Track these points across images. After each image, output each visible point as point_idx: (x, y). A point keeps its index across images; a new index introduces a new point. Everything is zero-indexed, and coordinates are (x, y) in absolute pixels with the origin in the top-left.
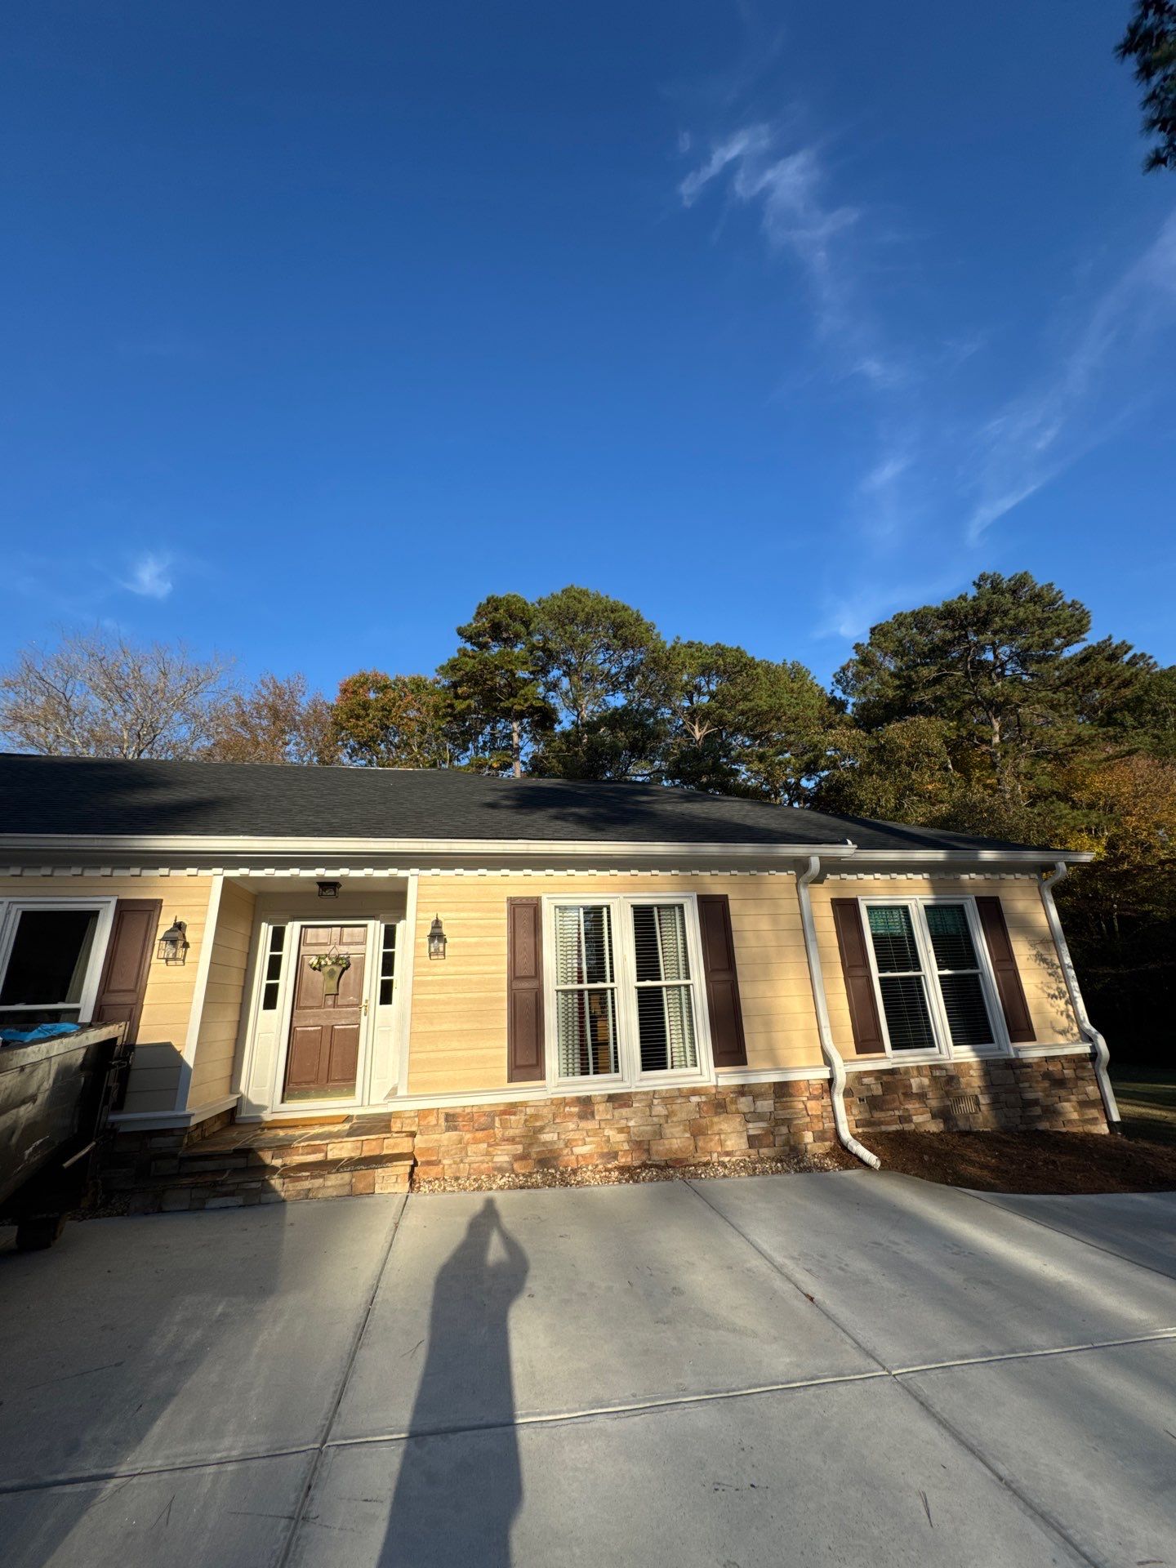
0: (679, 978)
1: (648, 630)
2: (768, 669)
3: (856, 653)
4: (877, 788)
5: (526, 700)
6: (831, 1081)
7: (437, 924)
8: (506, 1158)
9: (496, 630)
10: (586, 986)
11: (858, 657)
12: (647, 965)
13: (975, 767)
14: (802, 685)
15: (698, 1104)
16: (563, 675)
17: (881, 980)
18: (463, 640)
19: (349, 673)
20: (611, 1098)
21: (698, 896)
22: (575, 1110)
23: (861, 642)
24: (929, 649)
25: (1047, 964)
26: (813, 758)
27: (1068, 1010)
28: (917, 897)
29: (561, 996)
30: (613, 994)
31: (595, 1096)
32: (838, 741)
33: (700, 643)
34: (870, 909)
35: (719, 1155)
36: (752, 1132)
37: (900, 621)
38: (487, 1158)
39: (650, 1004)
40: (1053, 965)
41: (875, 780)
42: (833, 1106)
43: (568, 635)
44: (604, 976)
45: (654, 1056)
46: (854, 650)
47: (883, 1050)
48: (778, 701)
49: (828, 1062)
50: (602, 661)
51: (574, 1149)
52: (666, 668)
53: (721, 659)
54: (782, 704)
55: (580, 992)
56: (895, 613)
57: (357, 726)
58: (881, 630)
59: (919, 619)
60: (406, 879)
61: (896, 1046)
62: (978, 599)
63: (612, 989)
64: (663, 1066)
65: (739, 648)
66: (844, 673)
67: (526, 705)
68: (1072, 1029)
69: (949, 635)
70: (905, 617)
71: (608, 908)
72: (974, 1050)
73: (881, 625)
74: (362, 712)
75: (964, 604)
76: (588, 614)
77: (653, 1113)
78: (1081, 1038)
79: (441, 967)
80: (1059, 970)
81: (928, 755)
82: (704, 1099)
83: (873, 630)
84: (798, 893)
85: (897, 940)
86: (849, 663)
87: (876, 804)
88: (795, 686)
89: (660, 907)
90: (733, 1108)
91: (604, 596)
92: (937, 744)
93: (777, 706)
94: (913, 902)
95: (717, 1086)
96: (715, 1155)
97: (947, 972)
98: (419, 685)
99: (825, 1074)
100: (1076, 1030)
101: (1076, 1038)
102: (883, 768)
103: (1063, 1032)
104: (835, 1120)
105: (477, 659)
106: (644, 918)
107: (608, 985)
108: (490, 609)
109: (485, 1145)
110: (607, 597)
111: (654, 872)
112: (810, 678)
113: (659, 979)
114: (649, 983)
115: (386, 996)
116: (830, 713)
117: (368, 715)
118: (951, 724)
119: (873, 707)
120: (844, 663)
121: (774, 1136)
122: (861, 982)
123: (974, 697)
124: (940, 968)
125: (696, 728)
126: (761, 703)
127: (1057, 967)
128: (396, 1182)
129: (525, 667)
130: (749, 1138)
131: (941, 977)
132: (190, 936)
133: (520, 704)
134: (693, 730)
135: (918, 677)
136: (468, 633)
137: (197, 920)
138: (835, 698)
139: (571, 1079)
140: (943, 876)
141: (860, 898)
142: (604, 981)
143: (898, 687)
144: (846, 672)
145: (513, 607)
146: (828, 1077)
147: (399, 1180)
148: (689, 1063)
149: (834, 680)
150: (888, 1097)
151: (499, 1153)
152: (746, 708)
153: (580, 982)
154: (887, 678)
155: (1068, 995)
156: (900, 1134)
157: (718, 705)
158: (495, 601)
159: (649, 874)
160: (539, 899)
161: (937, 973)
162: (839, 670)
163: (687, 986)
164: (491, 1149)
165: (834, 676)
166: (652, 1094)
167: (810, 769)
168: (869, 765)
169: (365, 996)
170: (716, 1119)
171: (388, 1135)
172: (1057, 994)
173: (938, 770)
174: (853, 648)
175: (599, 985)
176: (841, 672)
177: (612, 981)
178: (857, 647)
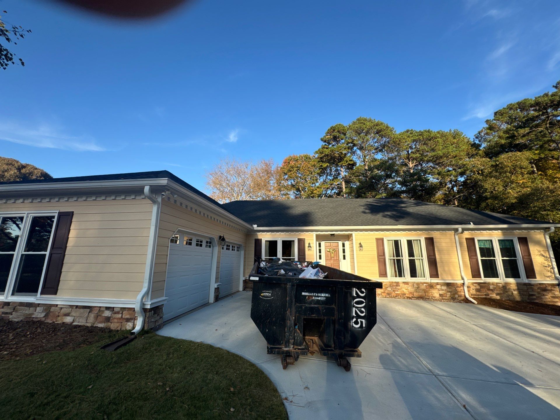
0: (419, 257)
1: (391, 131)
2: (443, 135)
3: (487, 124)
4: (494, 183)
5: (347, 162)
6: (463, 284)
7: (360, 244)
9: (335, 138)
10: (395, 258)
11: (487, 126)
12: (411, 253)
13: (550, 168)
14: (459, 140)
15: (426, 286)
16: (357, 149)
17: (482, 260)
18: (323, 142)
19: (286, 157)
20: (404, 283)
21: (425, 238)
22: (395, 284)
23: (489, 119)
24: (526, 120)
25: (544, 257)
26: (463, 171)
27: (551, 271)
28: (496, 237)
29: (389, 260)
30: (402, 260)
31: (399, 282)
32: (476, 163)
33: (412, 130)
34: (479, 241)
35: (431, 297)
36: (440, 293)
37: (510, 107)
39: (412, 263)
40: (547, 257)
41: (493, 180)
42: (464, 289)
43: (361, 138)
45: (413, 274)
46: (486, 123)
47: (481, 277)
48: (447, 151)
49: (463, 279)
52: (399, 144)
54: (449, 152)
55: (394, 260)
56: (508, 104)
57: (291, 174)
58: (500, 112)
59: (522, 106)
60: (352, 234)
61: (485, 277)
62: (555, 95)
63: (402, 259)
64: (416, 277)
65: (429, 130)
66: (480, 134)
67: (347, 164)
68: (552, 276)
69: (536, 114)
70: (514, 105)
71: (400, 240)
72: (515, 280)
73: (500, 110)
74: (292, 169)
75: (546, 99)
76: (368, 128)
77: (414, 287)
78: (555, 279)
79: (361, 253)
80: (549, 259)
81: (521, 168)
82: (427, 285)
83: (496, 114)
84: (455, 237)
85: (488, 249)
86: (482, 129)
87: (493, 190)
88: (455, 141)
89: (413, 240)
90: (435, 287)
91: (373, 120)
92: (525, 163)
93: (447, 153)
94: (494, 239)
95: (431, 282)
96: (430, 297)
97: (505, 258)
98: (307, 158)
99: (462, 282)
100: (553, 276)
101: (553, 279)
102: (497, 174)
103: (549, 277)
104: (465, 293)
106: (410, 243)
107: (401, 258)
108: (332, 131)
110: (374, 120)
111: (412, 232)
112: (463, 136)
113: (414, 257)
114: (411, 258)
115: (344, 258)
116: (472, 151)
117: (293, 170)
118: (536, 152)
119: (494, 148)
120: (480, 130)
121: (447, 294)
122: (474, 260)
123: (550, 138)
124: (502, 257)
125: (410, 163)
126: (440, 152)
127: (549, 258)
129: (346, 150)
130: (440, 294)
131: (502, 260)
132: (311, 245)
133: (345, 163)
134: (409, 164)
135: (518, 134)
136: (324, 140)
137: (312, 242)
138: (475, 143)
139: (393, 278)
140: (506, 231)
141: (475, 238)
142: (400, 257)
143: (508, 138)
144: (481, 133)
145: (340, 129)
146: (463, 282)
148: (423, 277)
149: (475, 137)
150: (481, 289)
152: (432, 155)
153: (394, 257)
154: (501, 134)
155: (551, 267)
156: (486, 298)
157: (420, 155)
158: (333, 128)
159: (411, 232)
160: (383, 238)
161: (501, 258)
163: (422, 259)
165: (475, 135)
166: (414, 283)
167: (462, 174)
168: (491, 172)
169: (340, 258)
170: (430, 289)
172: (547, 266)
173: (527, 174)
174: (485, 122)
175: (399, 258)
176: (478, 134)
177: (402, 257)
178: (487, 121)
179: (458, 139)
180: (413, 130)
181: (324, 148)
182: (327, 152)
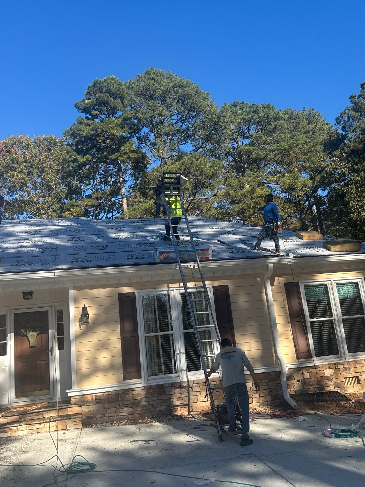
1: (204, 100)
3: (351, 101)
6: (280, 372)
7: (85, 309)
8: (125, 414)
10: (159, 333)
12: (187, 321)
14: (316, 126)
15: (215, 385)
16: (150, 131)
17: (311, 323)
18: (80, 111)
20: (173, 385)
21: (214, 287)
22: (156, 391)
23: (354, 95)
29: (147, 339)
30: (172, 336)
31: (165, 384)
34: (306, 287)
38: (116, 414)
39: (190, 341)
42: (281, 384)
44: (168, 328)
45: (193, 364)
47: (311, 357)
50: (176, 121)
51: (156, 408)
53: (256, 115)
55: (157, 337)
61: (318, 354)
63: (172, 334)
67: (126, 157)
71: (169, 295)
72: (362, 354)
76: (163, 90)
77: (193, 391)
83: (362, 86)
84: (264, 282)
85: (321, 303)
86: (345, 111)
94: (329, 282)
97: (347, 317)
104: (282, 390)
105: (91, 127)
107: (170, 332)
108: (96, 89)
109: (115, 409)
110: (176, 76)
112: (321, 121)
114: (189, 331)
115: (61, 347)
120: (343, 110)
121: (252, 398)
124: (343, 314)
128: (76, 424)
129: (123, 130)
131: (343, 319)
133: (122, 156)
136: (82, 107)
139: (154, 377)
141: (300, 282)
142: (168, 331)
144: (344, 116)
145: (112, 88)
146: (279, 370)
147: (77, 424)
149: (336, 122)
150: (312, 379)
151: (121, 412)
153: (156, 332)
158: (99, 83)
160: (134, 293)
161: (341, 318)
162: (339, 115)
163: (209, 331)
164: (117, 410)
165: (336, 120)
166: (193, 382)
171: (70, 406)
174: (349, 99)
175: (166, 333)
176: (340, 116)
177: (172, 330)
178: (352, 98)
179: (314, 125)
180: (245, 103)
181: (81, 123)
182: (86, 131)
